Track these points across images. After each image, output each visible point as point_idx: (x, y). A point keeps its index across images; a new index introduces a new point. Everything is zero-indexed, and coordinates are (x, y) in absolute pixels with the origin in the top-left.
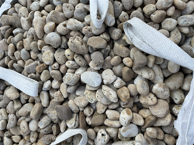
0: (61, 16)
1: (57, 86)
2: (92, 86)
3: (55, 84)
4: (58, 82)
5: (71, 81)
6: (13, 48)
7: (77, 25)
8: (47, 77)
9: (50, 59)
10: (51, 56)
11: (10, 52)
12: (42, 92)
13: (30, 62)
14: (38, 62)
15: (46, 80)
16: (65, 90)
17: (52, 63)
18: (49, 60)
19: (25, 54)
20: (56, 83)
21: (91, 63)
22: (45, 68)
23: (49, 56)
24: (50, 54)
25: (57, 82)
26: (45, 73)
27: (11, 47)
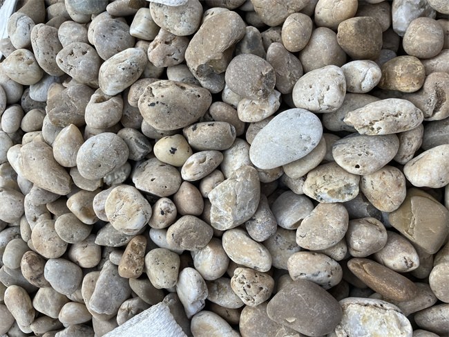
0: (74, 94)
1: (219, 260)
2: (308, 151)
3: (208, 262)
4: (211, 247)
5: (242, 199)
6: (21, 294)
7: (127, 63)
8: (171, 265)
9: (135, 203)
10: (131, 197)
11: (20, 314)
12: (195, 322)
13: (93, 282)
14: (113, 257)
15: (176, 275)
16: (245, 243)
17: (150, 211)
18: (134, 209)
19: (61, 272)
20: (206, 256)
21: (244, 112)
22: (144, 248)
23: (126, 199)
24: (123, 194)
25: (209, 249)
26: (156, 262)
27: (12, 298)
